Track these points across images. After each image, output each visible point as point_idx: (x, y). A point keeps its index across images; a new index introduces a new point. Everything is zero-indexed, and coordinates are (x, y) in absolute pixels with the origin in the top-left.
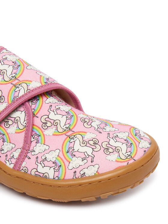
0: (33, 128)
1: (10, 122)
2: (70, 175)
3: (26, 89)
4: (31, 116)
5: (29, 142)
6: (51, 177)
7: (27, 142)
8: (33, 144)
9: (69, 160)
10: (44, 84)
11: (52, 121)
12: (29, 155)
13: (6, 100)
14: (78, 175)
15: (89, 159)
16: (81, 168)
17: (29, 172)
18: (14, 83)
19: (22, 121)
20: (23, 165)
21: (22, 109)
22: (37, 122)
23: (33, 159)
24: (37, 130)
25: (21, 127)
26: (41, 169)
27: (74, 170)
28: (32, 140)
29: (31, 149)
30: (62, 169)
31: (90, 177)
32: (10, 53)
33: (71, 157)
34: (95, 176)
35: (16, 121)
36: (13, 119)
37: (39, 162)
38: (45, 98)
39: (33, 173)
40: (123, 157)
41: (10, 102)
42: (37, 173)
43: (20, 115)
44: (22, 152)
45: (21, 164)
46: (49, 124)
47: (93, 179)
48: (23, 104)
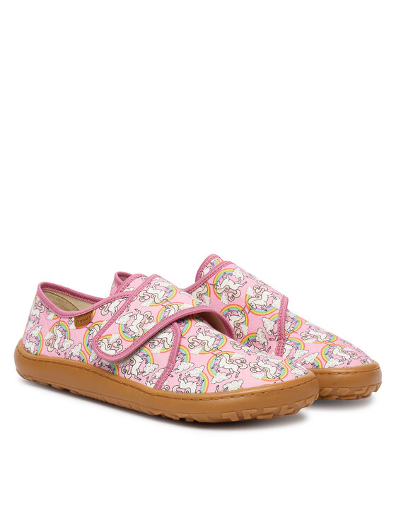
0: (179, 348)
1: (156, 343)
2: (212, 389)
3: (177, 310)
4: (179, 337)
5: (174, 361)
6: (193, 391)
7: (172, 361)
8: (178, 362)
9: (213, 375)
10: (195, 306)
11: (200, 342)
12: (172, 373)
13: (155, 319)
14: (221, 389)
15: (234, 375)
16: (224, 382)
17: (171, 390)
18: (165, 304)
19: (169, 341)
20: (165, 384)
21: (170, 330)
22: (184, 342)
23: (176, 376)
24: (183, 350)
25: (167, 346)
26: (183, 385)
27: (217, 384)
28: (177, 359)
29: (175, 367)
30: (205, 384)
31: (232, 391)
32: (164, 280)
33: (215, 372)
34: (238, 390)
35: (162, 342)
36: (159, 340)
37: (182, 378)
38: (194, 322)
39: (174, 390)
40: (271, 377)
41: (159, 321)
42: (179, 390)
43: (168, 336)
44: (165, 371)
45: (163, 383)
46: (196, 344)
47: (237, 393)
48: (171, 324)
